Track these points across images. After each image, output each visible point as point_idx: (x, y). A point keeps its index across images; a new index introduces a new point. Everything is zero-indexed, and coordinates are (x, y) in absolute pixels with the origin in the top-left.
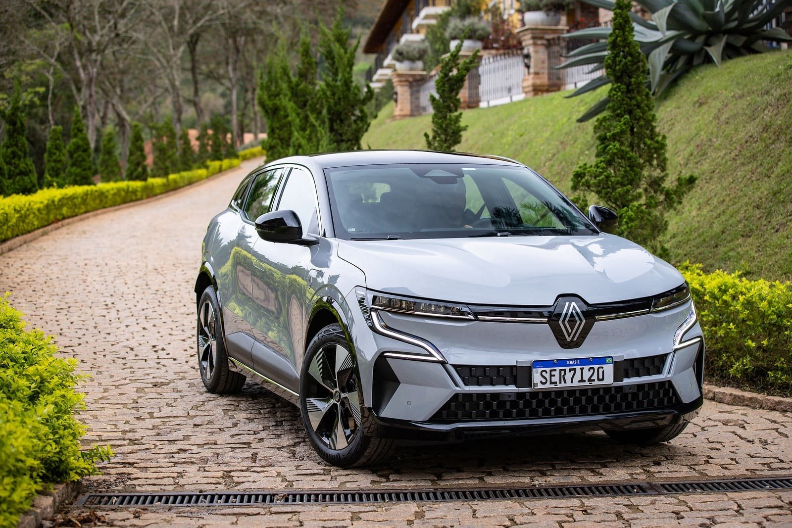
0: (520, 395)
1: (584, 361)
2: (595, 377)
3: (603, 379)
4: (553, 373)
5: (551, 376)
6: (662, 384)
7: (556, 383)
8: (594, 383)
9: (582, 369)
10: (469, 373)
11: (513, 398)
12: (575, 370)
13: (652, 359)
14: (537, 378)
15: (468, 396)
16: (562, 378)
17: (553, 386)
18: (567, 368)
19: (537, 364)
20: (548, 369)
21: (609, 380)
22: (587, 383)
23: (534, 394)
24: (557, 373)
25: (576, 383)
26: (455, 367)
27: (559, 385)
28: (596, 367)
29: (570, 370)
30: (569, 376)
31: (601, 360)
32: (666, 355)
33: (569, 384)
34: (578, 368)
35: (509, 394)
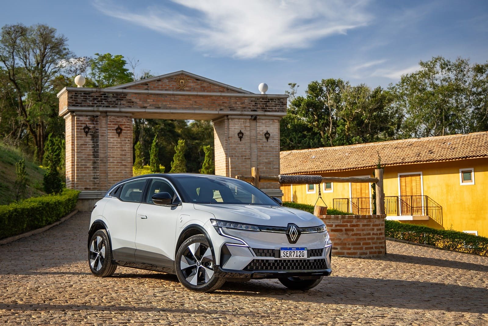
0: (276, 261)
1: (297, 249)
2: (301, 255)
3: (304, 256)
4: (287, 253)
5: (287, 254)
6: (322, 260)
7: (288, 256)
8: (301, 257)
9: (297, 252)
10: (258, 251)
11: (273, 262)
12: (294, 252)
13: (319, 250)
14: (282, 254)
15: (258, 260)
16: (290, 255)
17: (287, 257)
18: (292, 251)
19: (282, 249)
20: (286, 251)
21: (306, 256)
22: (298, 257)
23: (280, 261)
24: (288, 253)
25: (295, 257)
26: (253, 249)
27: (289, 257)
28: (301, 251)
29: (293, 252)
30: (292, 254)
31: (303, 249)
32: (323, 249)
33: (292, 257)
34: (296, 251)
35: (272, 260)
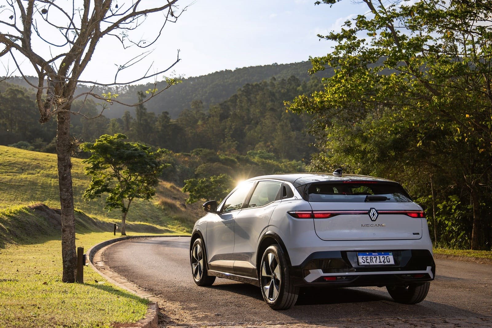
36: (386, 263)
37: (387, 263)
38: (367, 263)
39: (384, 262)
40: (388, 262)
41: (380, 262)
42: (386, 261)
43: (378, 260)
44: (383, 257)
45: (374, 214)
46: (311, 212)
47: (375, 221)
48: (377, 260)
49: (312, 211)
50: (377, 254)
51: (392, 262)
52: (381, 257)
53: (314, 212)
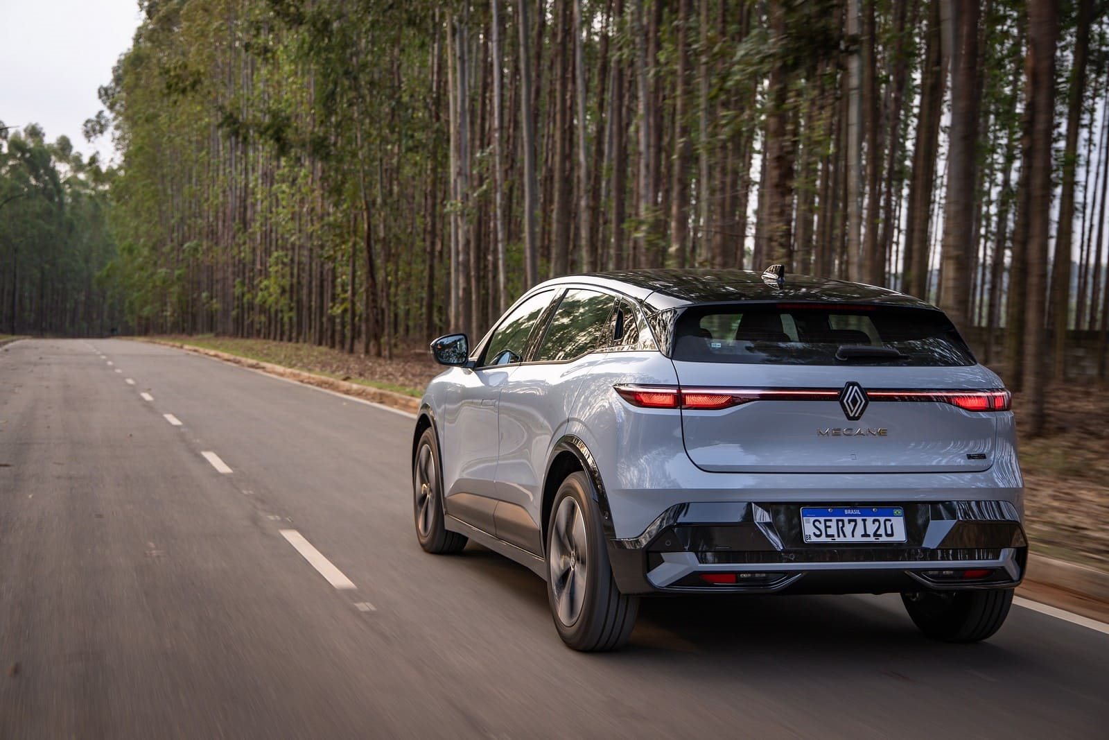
36: (881, 539)
37: (884, 539)
38: (827, 536)
39: (875, 535)
40: (887, 535)
41: (866, 535)
42: (882, 531)
43: (860, 530)
44: (874, 521)
45: (854, 401)
46: (675, 391)
47: (858, 418)
48: (856, 531)
49: (679, 387)
50: (858, 512)
51: (900, 535)
52: (870, 520)
53: (684, 391)
